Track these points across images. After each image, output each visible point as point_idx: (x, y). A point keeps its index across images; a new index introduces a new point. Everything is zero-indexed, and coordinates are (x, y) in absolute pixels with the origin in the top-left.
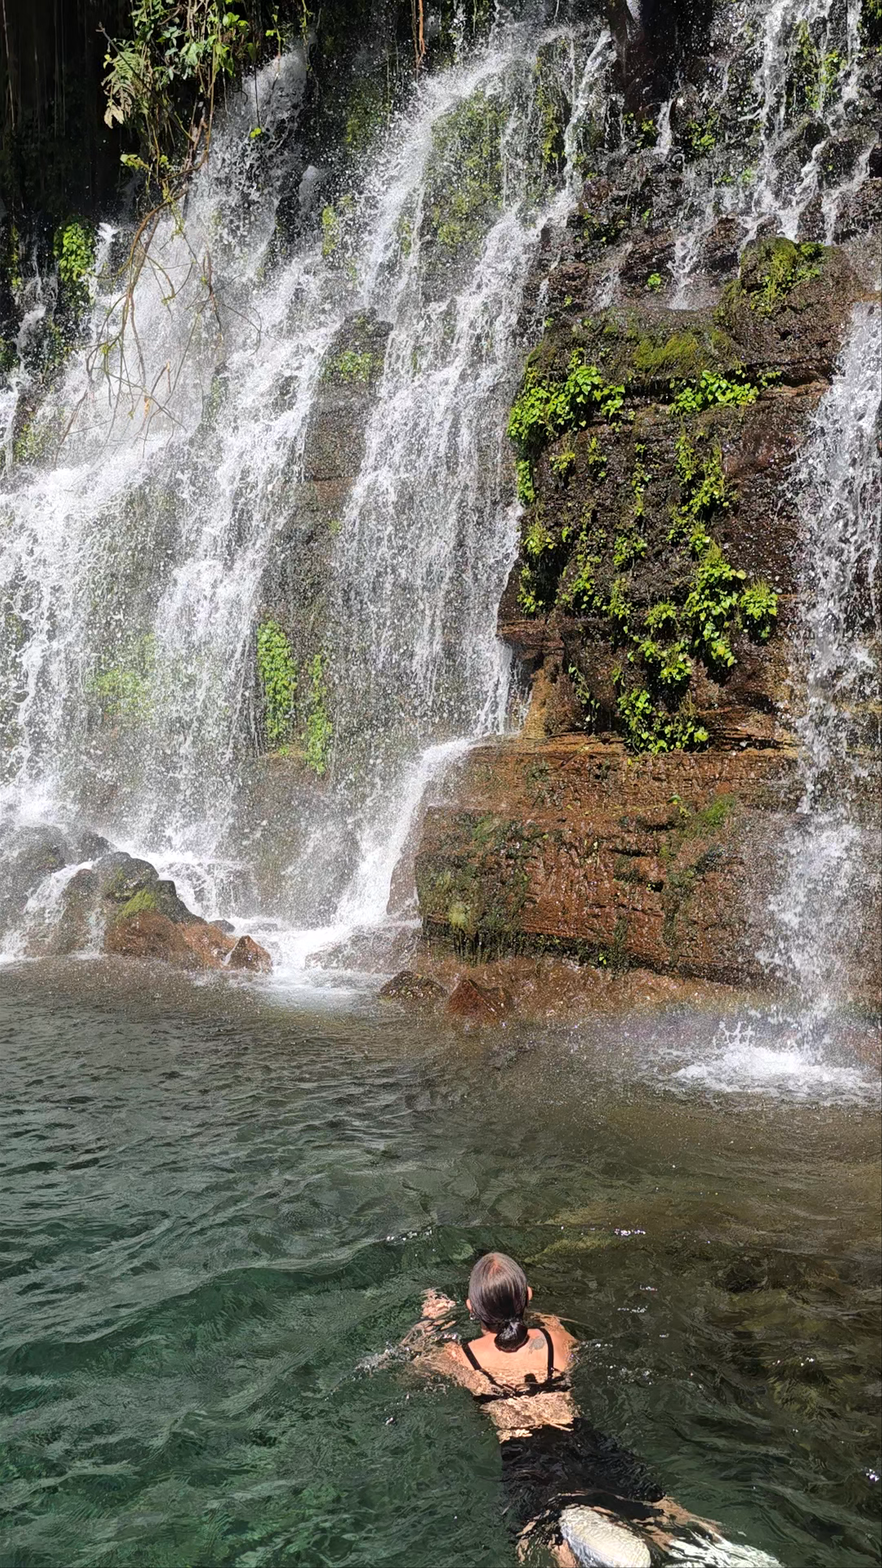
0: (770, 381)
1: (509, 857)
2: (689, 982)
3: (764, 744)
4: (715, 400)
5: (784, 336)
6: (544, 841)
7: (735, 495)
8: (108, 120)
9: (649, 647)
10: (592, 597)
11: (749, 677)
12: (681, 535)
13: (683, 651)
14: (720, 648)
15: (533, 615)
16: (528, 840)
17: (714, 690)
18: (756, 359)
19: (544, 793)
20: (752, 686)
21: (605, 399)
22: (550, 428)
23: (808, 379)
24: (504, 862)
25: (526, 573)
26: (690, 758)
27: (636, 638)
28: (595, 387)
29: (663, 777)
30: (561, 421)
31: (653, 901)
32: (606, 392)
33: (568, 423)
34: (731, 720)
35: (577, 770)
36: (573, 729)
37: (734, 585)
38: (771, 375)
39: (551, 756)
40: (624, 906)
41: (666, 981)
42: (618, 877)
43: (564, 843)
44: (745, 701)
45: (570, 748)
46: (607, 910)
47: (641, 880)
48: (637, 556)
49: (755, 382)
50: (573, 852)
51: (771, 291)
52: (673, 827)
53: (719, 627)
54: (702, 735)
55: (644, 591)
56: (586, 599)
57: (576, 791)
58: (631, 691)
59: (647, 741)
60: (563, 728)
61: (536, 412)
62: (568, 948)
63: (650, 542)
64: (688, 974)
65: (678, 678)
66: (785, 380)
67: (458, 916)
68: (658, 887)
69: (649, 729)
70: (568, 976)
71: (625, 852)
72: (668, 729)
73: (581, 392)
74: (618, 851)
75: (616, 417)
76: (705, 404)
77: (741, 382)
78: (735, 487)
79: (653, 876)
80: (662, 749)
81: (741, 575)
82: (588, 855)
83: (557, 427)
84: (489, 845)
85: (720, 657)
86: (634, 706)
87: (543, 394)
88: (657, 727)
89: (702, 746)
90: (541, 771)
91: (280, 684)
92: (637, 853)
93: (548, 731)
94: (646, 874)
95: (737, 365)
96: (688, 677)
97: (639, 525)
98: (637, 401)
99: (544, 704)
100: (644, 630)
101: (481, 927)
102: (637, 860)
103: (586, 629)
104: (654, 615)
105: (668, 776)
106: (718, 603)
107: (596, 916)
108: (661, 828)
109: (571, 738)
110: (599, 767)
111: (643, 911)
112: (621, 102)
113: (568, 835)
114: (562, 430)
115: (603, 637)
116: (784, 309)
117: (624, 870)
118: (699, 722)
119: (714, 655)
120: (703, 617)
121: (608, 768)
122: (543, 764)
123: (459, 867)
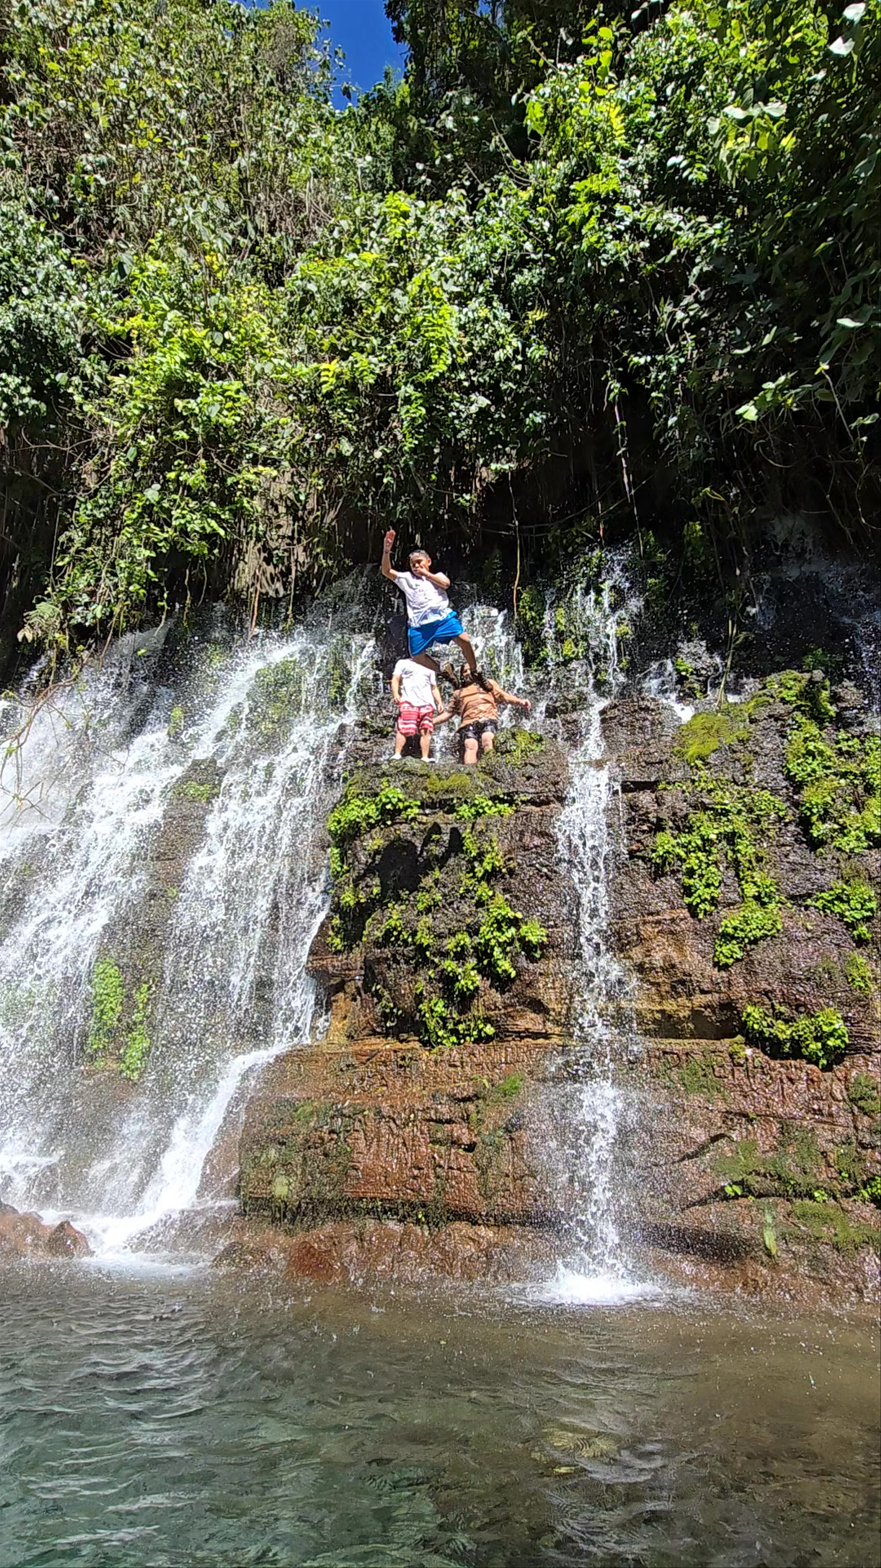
0: (523, 802)
1: (332, 1132)
2: (504, 1229)
3: (536, 1035)
4: (484, 812)
5: (529, 778)
6: (364, 1116)
7: (512, 864)
8: (20, 636)
9: (449, 965)
10: (400, 933)
11: (528, 985)
12: (468, 891)
13: (473, 969)
14: (505, 965)
15: (338, 952)
16: (349, 1117)
17: (496, 997)
18: (512, 789)
19: (355, 1082)
20: (529, 992)
21: (406, 808)
22: (364, 824)
23: (547, 802)
24: (326, 1137)
25: (336, 921)
26: (479, 1048)
27: (436, 960)
28: (400, 800)
29: (458, 1064)
30: (372, 821)
31: (465, 1160)
32: (407, 804)
33: (377, 822)
34: (512, 1017)
35: (384, 1062)
36: (374, 1033)
37: (515, 923)
38: (524, 799)
39: (356, 1054)
40: (440, 1166)
41: (483, 1231)
42: (434, 1142)
43: (383, 1117)
44: (524, 1003)
45: (374, 1047)
46: (425, 1171)
47: (456, 1143)
48: (436, 905)
49: (511, 802)
50: (392, 1125)
51: (518, 753)
52: (478, 1098)
53: (504, 951)
54: (489, 1030)
55: (442, 928)
56: (395, 933)
57: (383, 1078)
58: (430, 1000)
59: (443, 1038)
60: (364, 1033)
61: (355, 813)
62: (389, 1209)
63: (444, 895)
64: (503, 1222)
65: (471, 988)
66: (532, 802)
67: (281, 1188)
68: (471, 1148)
69: (444, 1027)
70: (391, 1235)
71: (439, 1121)
72: (461, 1027)
73: (390, 802)
74: (432, 1120)
75: (414, 819)
76: (478, 814)
77: (502, 801)
78: (509, 859)
79: (465, 1140)
80: (453, 1043)
81: (519, 915)
82: (406, 1125)
83: (368, 824)
84: (312, 1124)
85: (505, 971)
86: (432, 1011)
87: (359, 803)
88: (450, 1026)
89: (489, 1039)
90: (348, 1066)
91: (108, 1006)
92: (450, 1121)
93: (350, 1037)
94: (459, 1138)
95: (500, 792)
96: (477, 988)
97: (436, 884)
98: (427, 811)
99: (345, 1018)
100: (444, 955)
101: (305, 1198)
102: (448, 1127)
103: (394, 956)
104: (450, 944)
105: (462, 1063)
106: (503, 933)
107: (415, 1177)
108: (465, 1100)
109: (373, 1040)
110: (403, 1058)
111: (459, 1169)
112: (381, 675)
113: (386, 1110)
114: (372, 826)
115: (407, 962)
116: (526, 764)
117: (439, 1135)
118: (487, 1020)
119: (500, 971)
120: (493, 942)
121: (411, 1059)
122: (352, 1060)
123: (284, 1144)
